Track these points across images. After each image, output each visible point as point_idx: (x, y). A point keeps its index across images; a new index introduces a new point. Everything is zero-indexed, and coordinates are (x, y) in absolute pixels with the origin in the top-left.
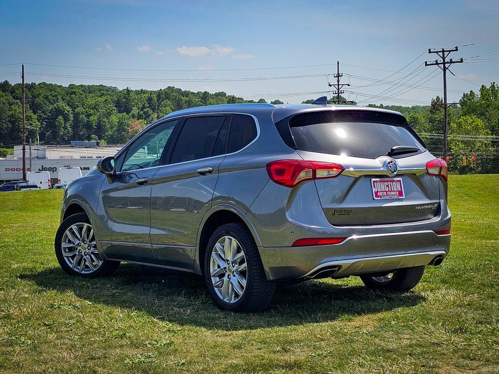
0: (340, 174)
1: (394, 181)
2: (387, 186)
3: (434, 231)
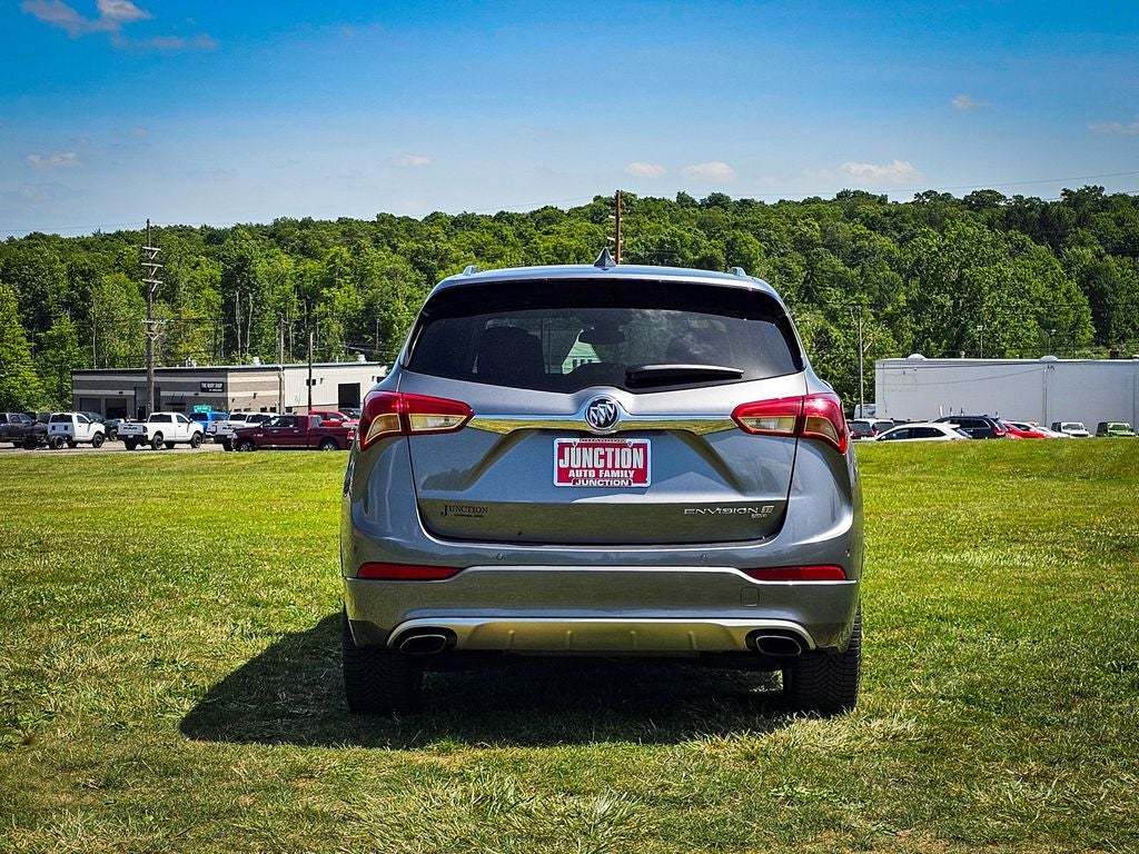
0: (463, 425)
1: (625, 446)
2: (601, 457)
3: (741, 570)
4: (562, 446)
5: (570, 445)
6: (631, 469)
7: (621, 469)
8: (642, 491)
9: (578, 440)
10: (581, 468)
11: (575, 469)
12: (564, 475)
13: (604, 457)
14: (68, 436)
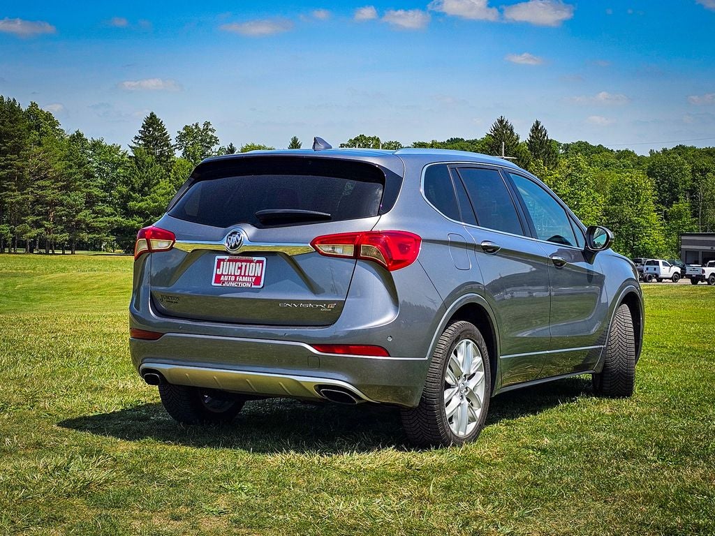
0: (172, 247)
1: (252, 261)
2: (239, 268)
3: (310, 345)
4: (220, 261)
5: (223, 260)
6: (254, 276)
7: (248, 276)
8: (257, 291)
9: (227, 257)
10: (228, 275)
11: (224, 275)
12: (218, 277)
13: (240, 268)
14: (656, 274)
